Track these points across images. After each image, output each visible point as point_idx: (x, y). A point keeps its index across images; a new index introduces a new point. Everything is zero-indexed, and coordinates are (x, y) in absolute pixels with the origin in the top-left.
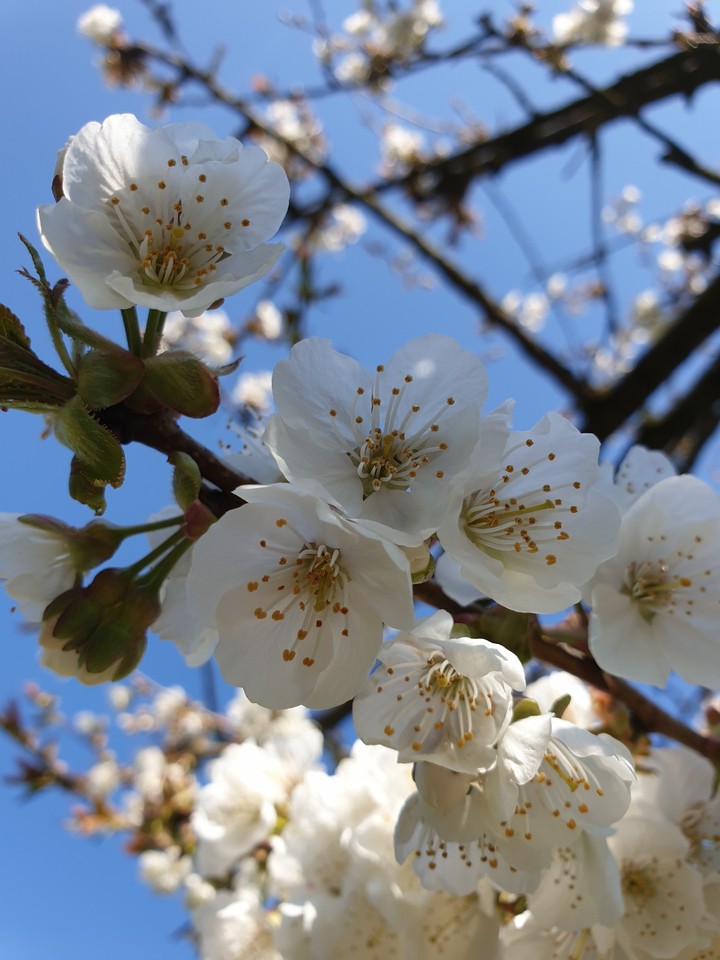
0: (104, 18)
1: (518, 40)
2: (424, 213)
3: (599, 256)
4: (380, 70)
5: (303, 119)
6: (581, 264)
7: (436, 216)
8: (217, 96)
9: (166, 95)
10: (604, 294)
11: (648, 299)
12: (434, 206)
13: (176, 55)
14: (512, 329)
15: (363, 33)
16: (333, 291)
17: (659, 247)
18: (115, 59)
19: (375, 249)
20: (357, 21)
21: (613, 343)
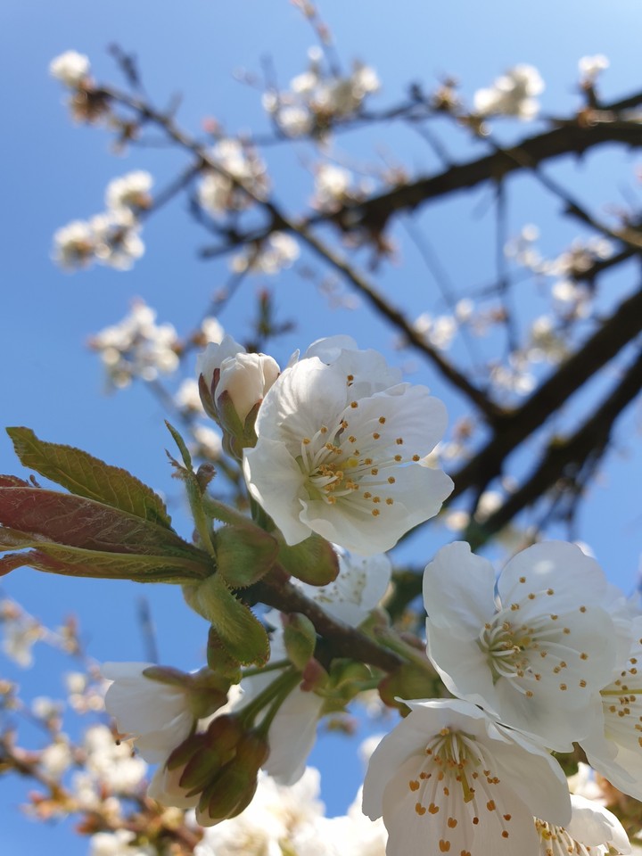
0: (73, 63)
1: (443, 108)
2: (348, 242)
3: (503, 286)
4: (322, 124)
5: (249, 158)
6: (487, 293)
7: (360, 245)
8: (176, 138)
9: (127, 133)
10: (506, 319)
11: (544, 324)
12: (357, 237)
13: (138, 98)
14: (431, 354)
15: (308, 94)
16: (288, 327)
17: (553, 280)
18: (83, 100)
19: (305, 272)
20: (303, 82)
21: (512, 362)
